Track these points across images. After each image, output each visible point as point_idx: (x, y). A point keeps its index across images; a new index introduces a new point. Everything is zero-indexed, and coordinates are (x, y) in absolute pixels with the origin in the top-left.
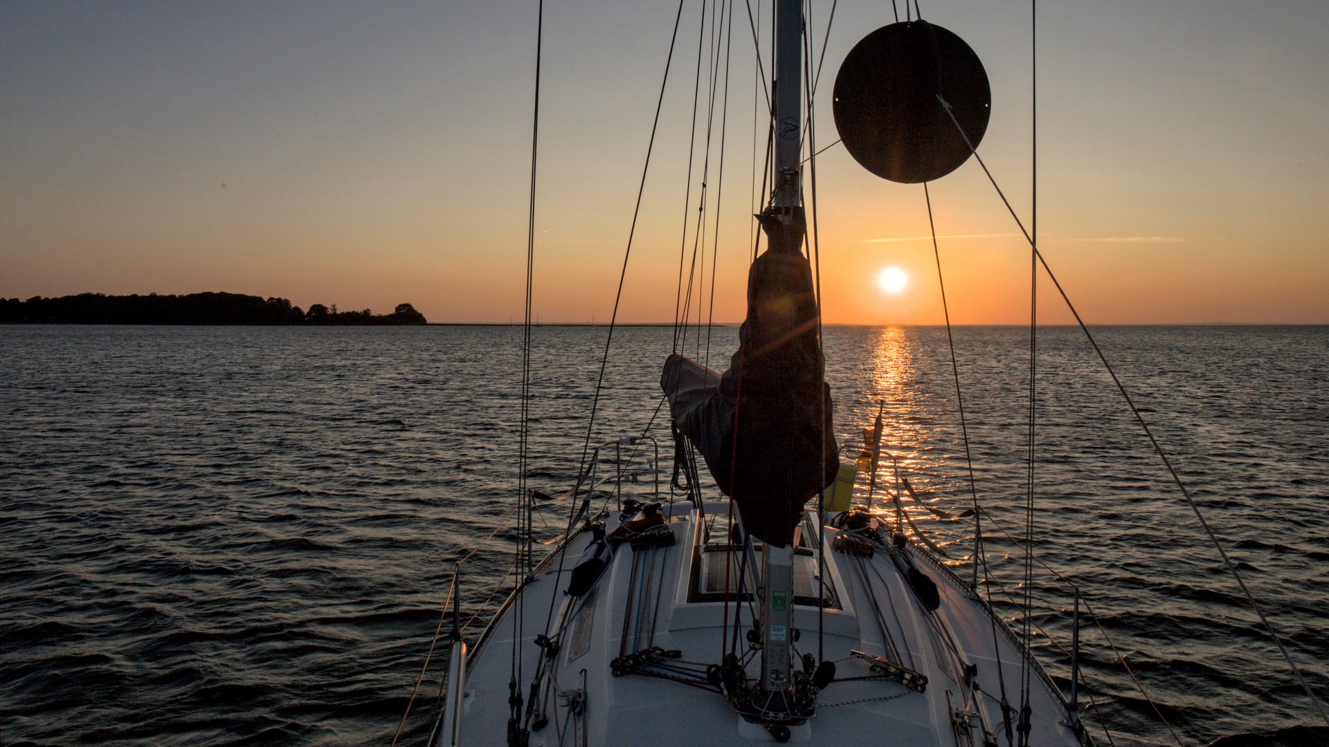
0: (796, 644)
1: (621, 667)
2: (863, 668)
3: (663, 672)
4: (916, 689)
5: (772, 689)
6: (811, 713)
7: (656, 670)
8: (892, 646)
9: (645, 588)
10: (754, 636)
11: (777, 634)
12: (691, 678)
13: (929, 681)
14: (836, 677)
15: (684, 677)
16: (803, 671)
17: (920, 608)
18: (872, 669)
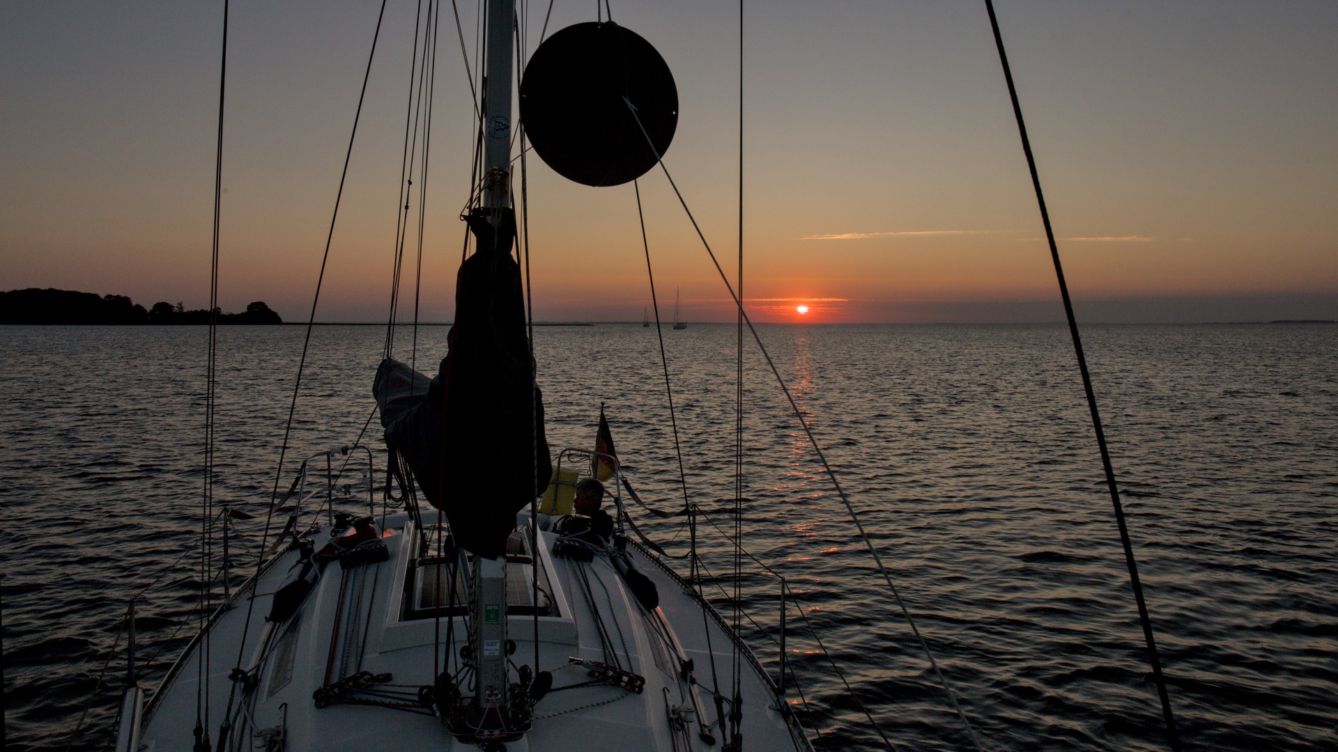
0: (511, 657)
1: (324, 698)
2: (581, 674)
3: (372, 698)
4: (634, 691)
5: (486, 705)
6: (528, 726)
7: (364, 697)
8: (610, 649)
9: (353, 610)
10: (467, 653)
11: (491, 649)
12: (401, 702)
13: (646, 681)
14: (553, 687)
15: (394, 702)
16: (519, 683)
17: (640, 608)
18: (590, 674)
